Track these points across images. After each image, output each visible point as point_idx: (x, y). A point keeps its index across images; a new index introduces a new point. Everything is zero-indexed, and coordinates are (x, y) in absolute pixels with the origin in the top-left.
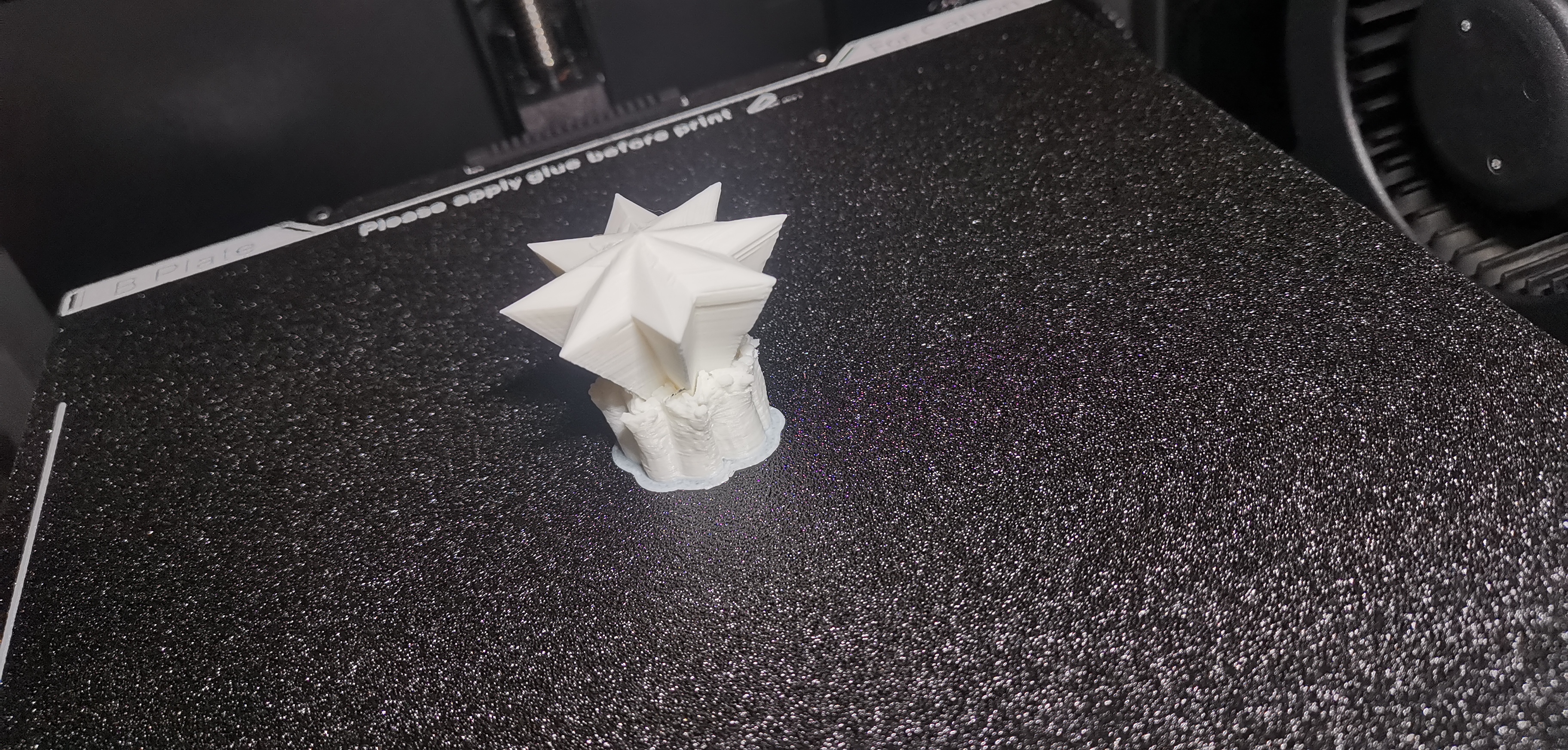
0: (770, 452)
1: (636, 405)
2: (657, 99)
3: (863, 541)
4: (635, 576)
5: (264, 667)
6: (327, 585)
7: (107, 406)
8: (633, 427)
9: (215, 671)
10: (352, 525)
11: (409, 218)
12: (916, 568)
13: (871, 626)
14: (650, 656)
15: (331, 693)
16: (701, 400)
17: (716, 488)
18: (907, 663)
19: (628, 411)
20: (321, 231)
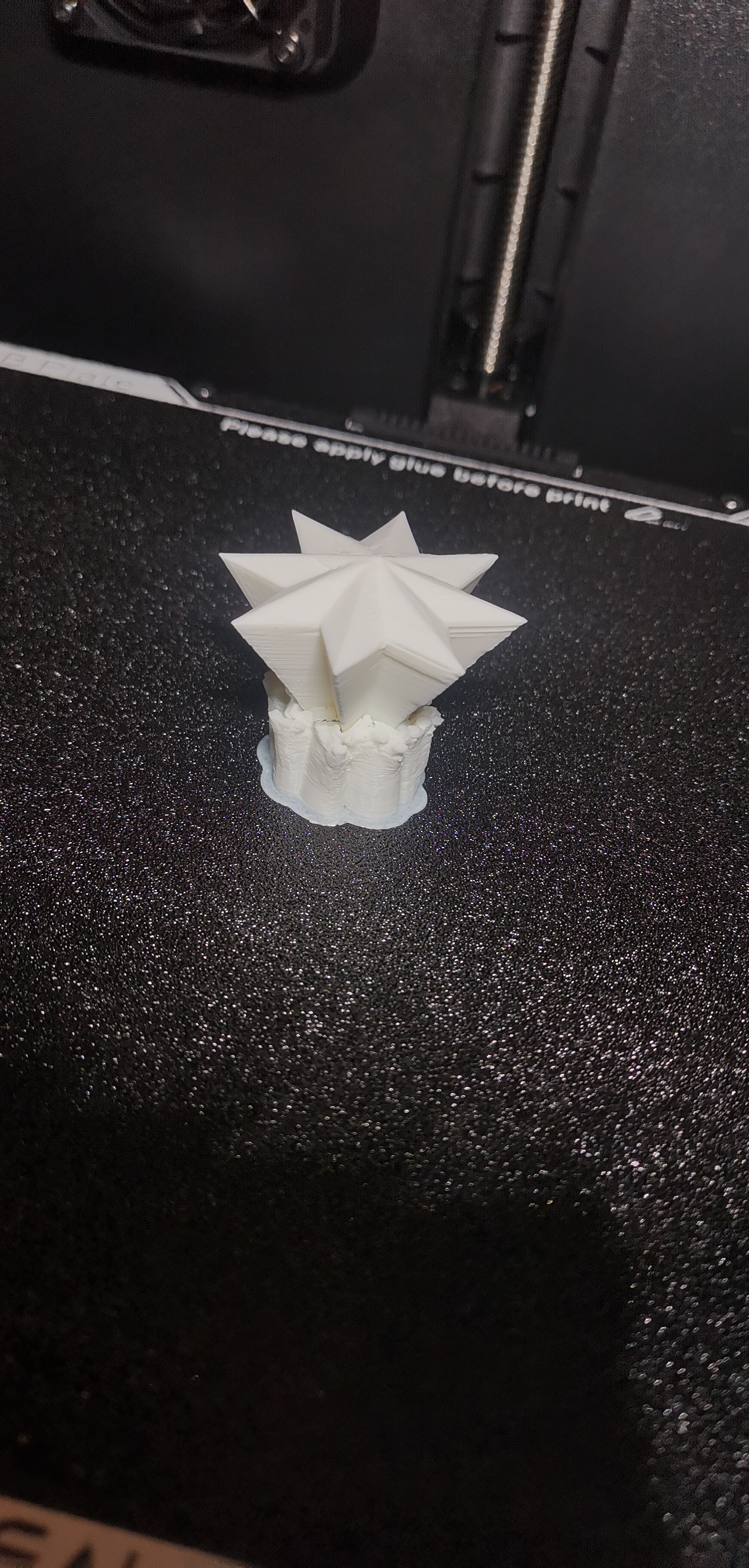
1: (293, 710)
2: (553, 455)
8: (282, 728)
11: (270, 436)
16: (347, 741)
19: (284, 711)
20: (193, 405)
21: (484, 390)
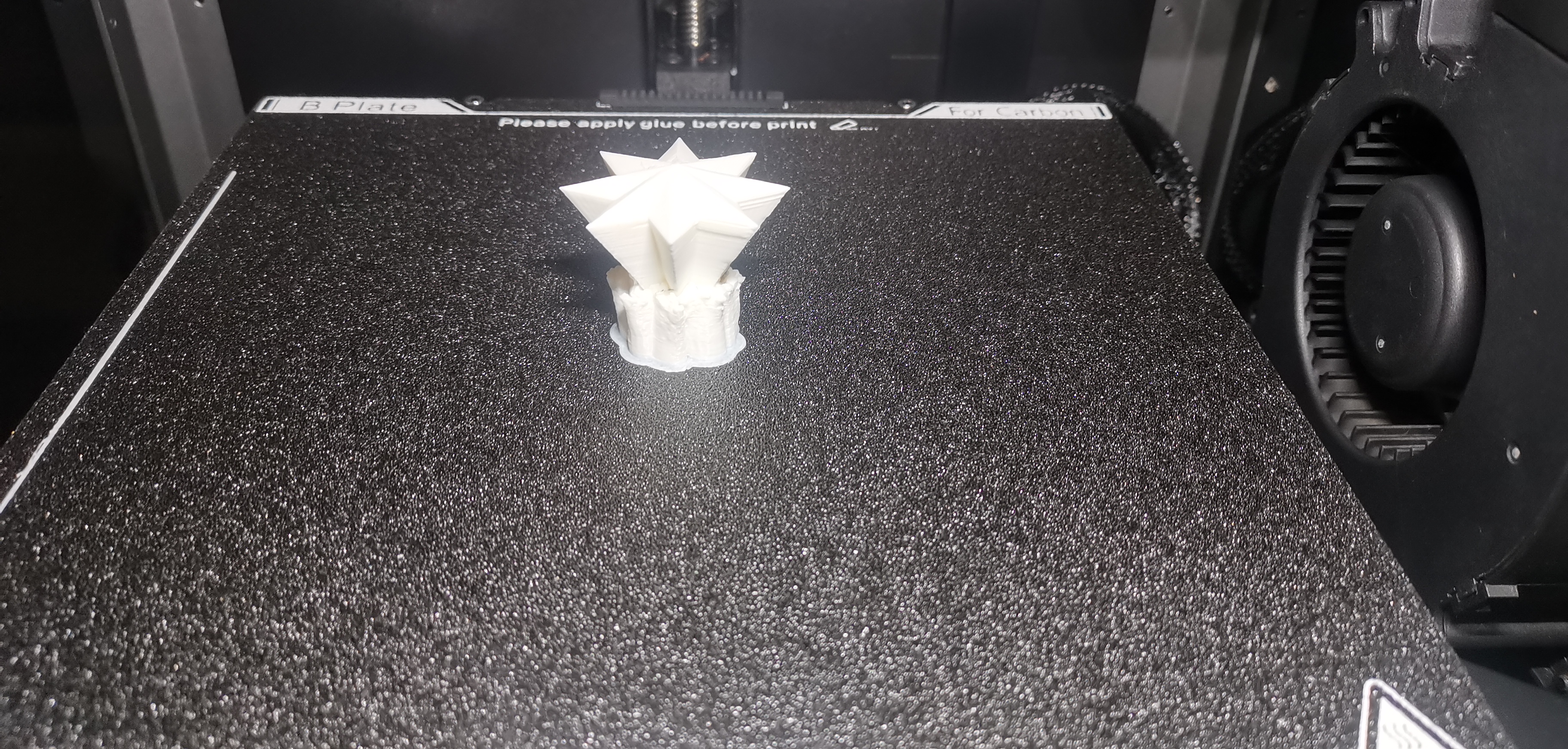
0: (724, 363)
1: (635, 290)
3: (759, 439)
4: (589, 410)
5: (309, 384)
6: (373, 348)
7: (267, 183)
8: (628, 306)
9: (274, 376)
10: (407, 315)
11: (540, 124)
12: (787, 466)
13: (736, 492)
14: (575, 461)
15: (347, 414)
16: (682, 301)
17: (673, 373)
18: (748, 521)
19: (629, 293)
20: (470, 112)
21: (694, 60)
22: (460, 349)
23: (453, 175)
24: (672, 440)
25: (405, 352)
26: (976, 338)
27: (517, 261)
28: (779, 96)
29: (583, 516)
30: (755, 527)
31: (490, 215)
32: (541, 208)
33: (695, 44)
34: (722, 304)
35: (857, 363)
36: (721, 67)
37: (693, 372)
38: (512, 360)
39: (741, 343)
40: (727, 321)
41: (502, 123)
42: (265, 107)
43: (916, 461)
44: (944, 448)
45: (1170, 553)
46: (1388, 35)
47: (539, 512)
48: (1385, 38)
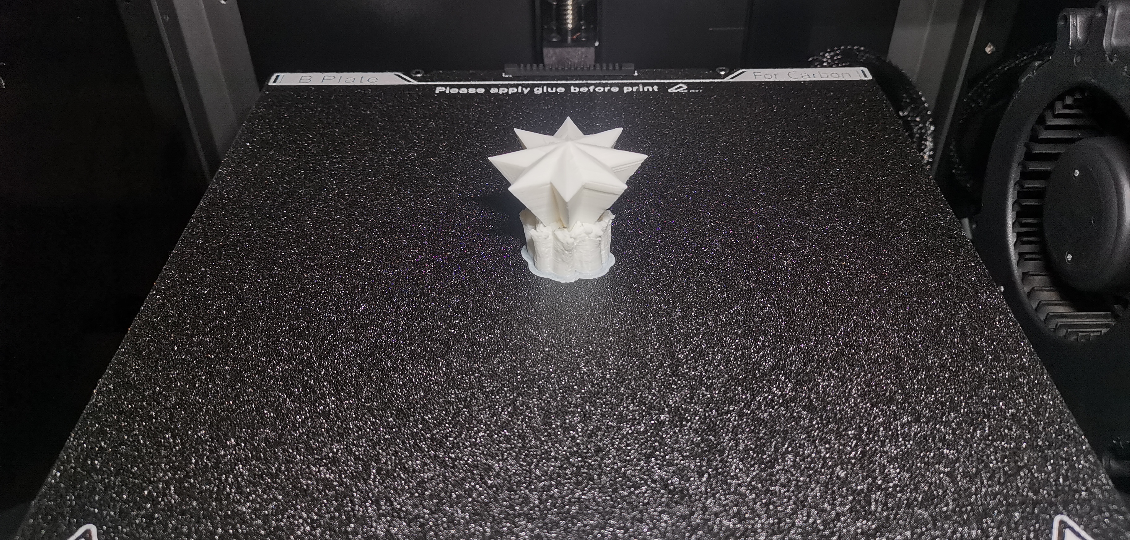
0: (600, 276)
1: (540, 227)
2: (620, 67)
3: (627, 333)
4: (510, 311)
5: (321, 292)
6: (362, 265)
7: (281, 140)
8: (535, 238)
9: (297, 287)
10: (382, 241)
11: (463, 91)
12: (647, 353)
13: (613, 373)
14: (503, 349)
15: (348, 314)
16: (573, 236)
17: (566, 283)
18: (623, 395)
19: (535, 229)
20: (415, 83)
21: (569, 39)
22: (419, 266)
23: (407, 132)
24: (568, 333)
25: (383, 268)
26: (777, 256)
27: (455, 198)
28: (631, 66)
29: (510, 391)
30: (627, 398)
31: (434, 163)
32: (468, 157)
33: (570, 26)
34: (600, 237)
35: (694, 275)
36: (588, 43)
37: (581, 283)
38: (455, 274)
39: (612, 261)
40: (602, 247)
41: (438, 90)
42: (275, 82)
43: (737, 350)
44: (756, 340)
45: (917, 420)
46: (1080, 34)
47: (481, 388)
48: (1079, 37)
